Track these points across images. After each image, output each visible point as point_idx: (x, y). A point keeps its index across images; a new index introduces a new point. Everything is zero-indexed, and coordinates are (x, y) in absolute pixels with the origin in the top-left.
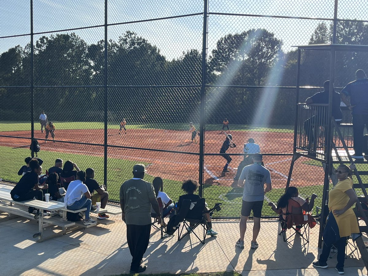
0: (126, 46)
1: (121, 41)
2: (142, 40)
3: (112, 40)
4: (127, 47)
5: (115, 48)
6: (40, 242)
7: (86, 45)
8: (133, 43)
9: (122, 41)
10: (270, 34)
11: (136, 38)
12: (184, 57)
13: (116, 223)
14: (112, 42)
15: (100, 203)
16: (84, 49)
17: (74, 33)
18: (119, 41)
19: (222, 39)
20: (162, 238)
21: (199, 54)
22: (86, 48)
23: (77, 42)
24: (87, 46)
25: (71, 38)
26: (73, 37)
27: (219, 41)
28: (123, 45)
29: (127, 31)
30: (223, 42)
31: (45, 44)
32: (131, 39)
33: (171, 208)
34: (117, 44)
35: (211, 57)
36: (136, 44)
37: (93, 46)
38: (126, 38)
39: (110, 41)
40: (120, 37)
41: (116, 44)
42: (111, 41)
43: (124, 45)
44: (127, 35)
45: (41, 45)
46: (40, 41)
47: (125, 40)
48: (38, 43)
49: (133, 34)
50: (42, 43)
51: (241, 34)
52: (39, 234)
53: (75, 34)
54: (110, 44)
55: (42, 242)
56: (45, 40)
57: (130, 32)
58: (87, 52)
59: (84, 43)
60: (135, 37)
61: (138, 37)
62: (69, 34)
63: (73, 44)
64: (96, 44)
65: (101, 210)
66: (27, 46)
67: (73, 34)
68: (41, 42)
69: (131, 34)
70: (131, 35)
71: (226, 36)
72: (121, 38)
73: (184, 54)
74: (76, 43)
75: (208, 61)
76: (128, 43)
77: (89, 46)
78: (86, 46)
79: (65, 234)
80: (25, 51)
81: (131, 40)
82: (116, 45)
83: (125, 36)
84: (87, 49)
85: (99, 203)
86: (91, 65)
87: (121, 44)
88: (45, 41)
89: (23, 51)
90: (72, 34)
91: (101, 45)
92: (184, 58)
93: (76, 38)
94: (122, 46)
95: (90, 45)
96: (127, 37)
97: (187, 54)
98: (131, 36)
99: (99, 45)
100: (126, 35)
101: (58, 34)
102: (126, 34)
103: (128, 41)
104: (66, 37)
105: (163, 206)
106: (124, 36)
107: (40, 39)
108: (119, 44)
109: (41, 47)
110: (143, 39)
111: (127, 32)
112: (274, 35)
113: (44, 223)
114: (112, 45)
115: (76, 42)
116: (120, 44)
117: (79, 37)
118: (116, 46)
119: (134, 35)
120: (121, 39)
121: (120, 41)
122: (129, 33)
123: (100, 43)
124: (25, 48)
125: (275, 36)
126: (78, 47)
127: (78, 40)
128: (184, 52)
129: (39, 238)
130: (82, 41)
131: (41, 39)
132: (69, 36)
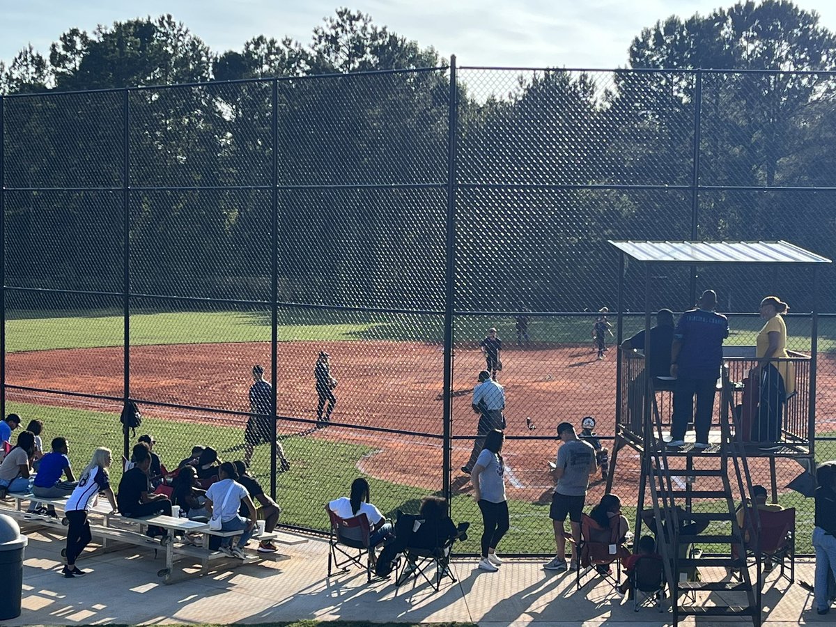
0: (336, 58)
1: (320, 42)
2: (388, 39)
3: (290, 41)
4: (341, 62)
5: (301, 65)
6: (167, 585)
7: (207, 53)
8: (358, 49)
9: (323, 43)
10: (807, 16)
11: (370, 30)
12: (522, 92)
13: (292, 560)
14: (292, 46)
15: (265, 522)
16: (200, 68)
17: (169, 17)
18: (313, 42)
19: (648, 32)
20: (370, 582)
21: (570, 83)
22: (207, 64)
23: (180, 44)
24: (212, 57)
25: (160, 32)
26: (165, 28)
27: (637, 40)
28: (325, 55)
29: (339, 10)
30: (651, 43)
31: (79, 53)
32: (350, 35)
33: (386, 530)
34: (307, 52)
35: (608, 93)
36: (368, 50)
37: (231, 57)
38: (337, 33)
39: (284, 43)
40: (316, 32)
41: (303, 51)
42: (287, 43)
43: (329, 55)
44: (338, 23)
45: (64, 58)
46: (61, 43)
47: (334, 40)
48: (55, 51)
49: (357, 19)
50: (67, 51)
51: (710, 17)
52: (167, 571)
53: (172, 20)
54: (287, 53)
55: (171, 584)
56: (77, 39)
57: (349, 14)
58: (212, 76)
59: (200, 48)
60: (364, 28)
61: (375, 29)
62: (152, 21)
63: (167, 51)
64: (240, 50)
65: (265, 535)
66: (20, 57)
67: (166, 19)
68: (66, 48)
69: (352, 19)
70: (353, 22)
71: (658, 23)
72: (321, 34)
73: (521, 83)
74: (175, 47)
75: (601, 105)
76: (344, 48)
77: (216, 59)
78: (208, 59)
79: (205, 574)
80: (11, 73)
81: (352, 40)
82: (303, 55)
83: (334, 28)
84: (211, 69)
85: (262, 523)
86: (224, 119)
87: (319, 52)
88: (79, 46)
89: (7, 74)
90: (163, 18)
91: (256, 54)
92: (524, 97)
93: (175, 32)
94: (322, 57)
95: (221, 54)
96: (339, 30)
97: (531, 85)
98: (351, 24)
99: (249, 54)
100: (335, 23)
101: (120, 24)
102: (336, 18)
103: (341, 41)
104: (144, 30)
105: (370, 528)
106: (330, 25)
107: (61, 39)
108: (314, 53)
109: (64, 65)
110: (390, 36)
111: (341, 14)
112: (816, 18)
113: (174, 553)
114: (290, 57)
115: (176, 45)
116: (316, 54)
117: (184, 29)
118: (303, 59)
119: (361, 20)
120: (320, 37)
121: (316, 44)
122: (345, 17)
123: (252, 47)
124: (14, 64)
125: (820, 25)
126: (184, 62)
127: (181, 38)
128: (522, 78)
129: (167, 578)
130: (194, 45)
131: (64, 38)
132: (153, 25)
